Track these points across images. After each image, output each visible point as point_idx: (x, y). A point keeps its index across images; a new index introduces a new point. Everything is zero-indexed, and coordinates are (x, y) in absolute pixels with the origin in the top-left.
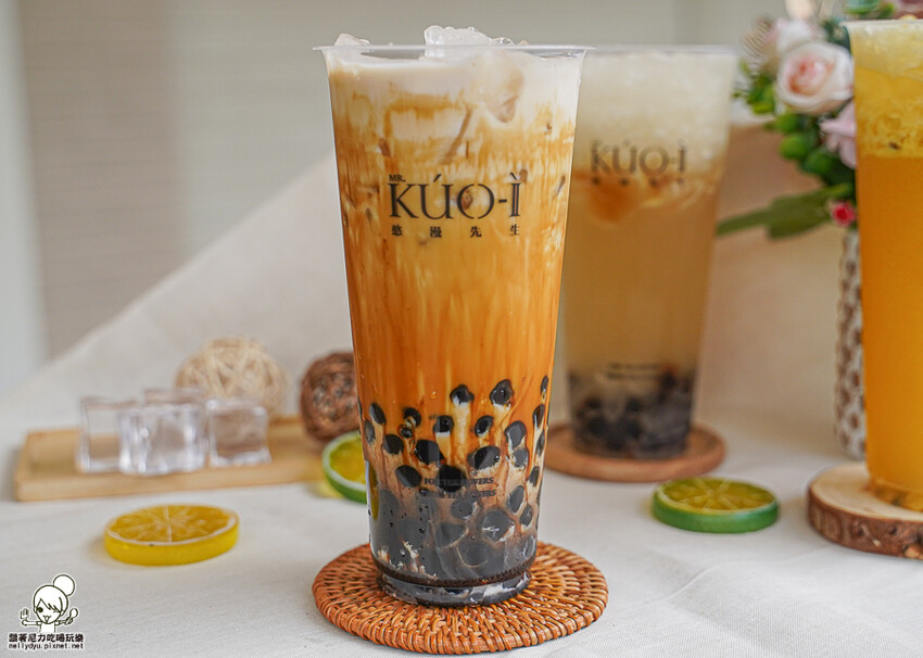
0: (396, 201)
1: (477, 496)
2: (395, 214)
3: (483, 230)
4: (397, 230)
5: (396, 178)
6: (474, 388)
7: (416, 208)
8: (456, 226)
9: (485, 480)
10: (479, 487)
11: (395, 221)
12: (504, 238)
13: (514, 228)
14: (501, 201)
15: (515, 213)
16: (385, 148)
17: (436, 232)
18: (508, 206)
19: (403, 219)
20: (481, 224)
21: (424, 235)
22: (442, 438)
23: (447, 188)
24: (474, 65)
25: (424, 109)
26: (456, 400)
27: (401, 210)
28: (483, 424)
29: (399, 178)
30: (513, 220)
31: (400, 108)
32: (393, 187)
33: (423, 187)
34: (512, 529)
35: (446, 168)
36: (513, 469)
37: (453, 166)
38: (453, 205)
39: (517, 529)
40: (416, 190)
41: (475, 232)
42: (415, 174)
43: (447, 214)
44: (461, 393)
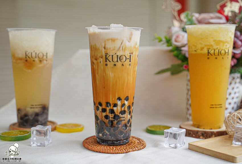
0: (106, 59)
1: (121, 121)
2: (106, 61)
3: (124, 65)
4: (106, 65)
5: (106, 54)
6: (122, 98)
7: (111, 60)
8: (119, 64)
9: (123, 117)
10: (122, 119)
11: (106, 63)
12: (128, 66)
13: (130, 64)
14: (128, 59)
15: (130, 61)
16: (105, 48)
17: (115, 65)
18: (129, 60)
19: (108, 62)
20: (124, 63)
21: (112, 66)
22: (115, 109)
23: (117, 56)
24: (123, 31)
25: (113, 40)
26: (118, 100)
27: (107, 60)
28: (123, 105)
29: (107, 54)
30: (130, 63)
31: (108, 40)
32: (106, 56)
33: (112, 56)
34: (128, 128)
35: (117, 52)
36: (128, 115)
37: (119, 52)
38: (119, 59)
39: (129, 128)
40: (111, 56)
41: (123, 65)
42: (111, 53)
43: (117, 61)
44: (119, 99)
